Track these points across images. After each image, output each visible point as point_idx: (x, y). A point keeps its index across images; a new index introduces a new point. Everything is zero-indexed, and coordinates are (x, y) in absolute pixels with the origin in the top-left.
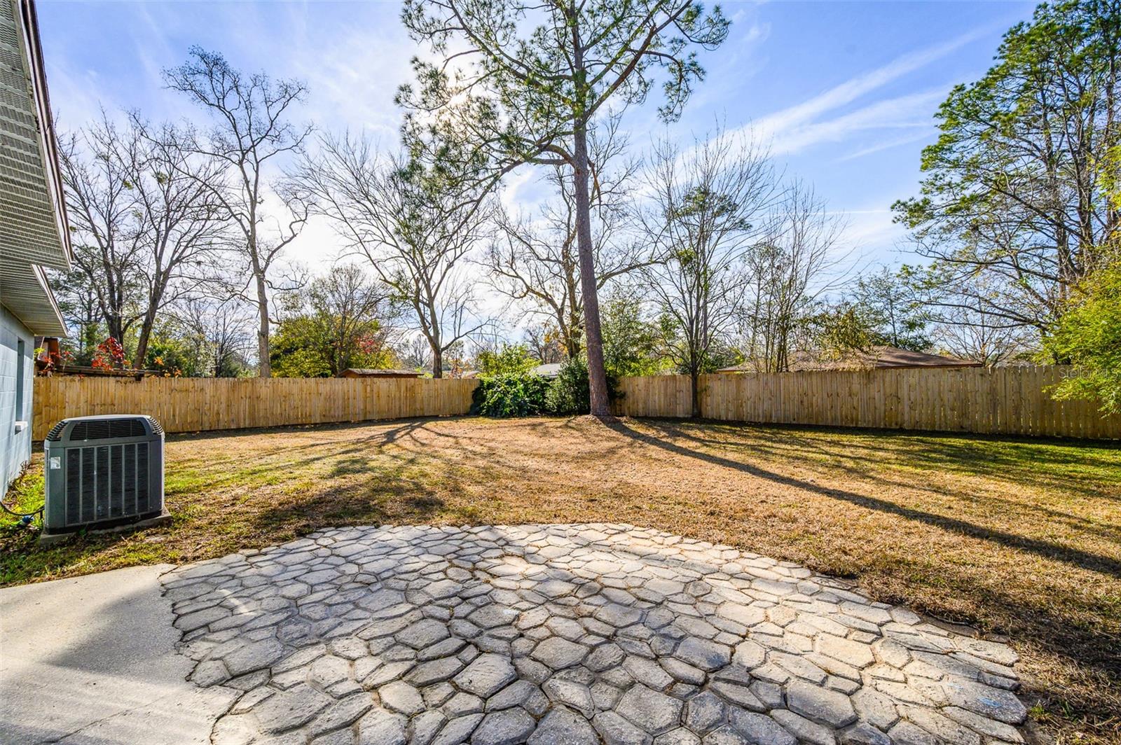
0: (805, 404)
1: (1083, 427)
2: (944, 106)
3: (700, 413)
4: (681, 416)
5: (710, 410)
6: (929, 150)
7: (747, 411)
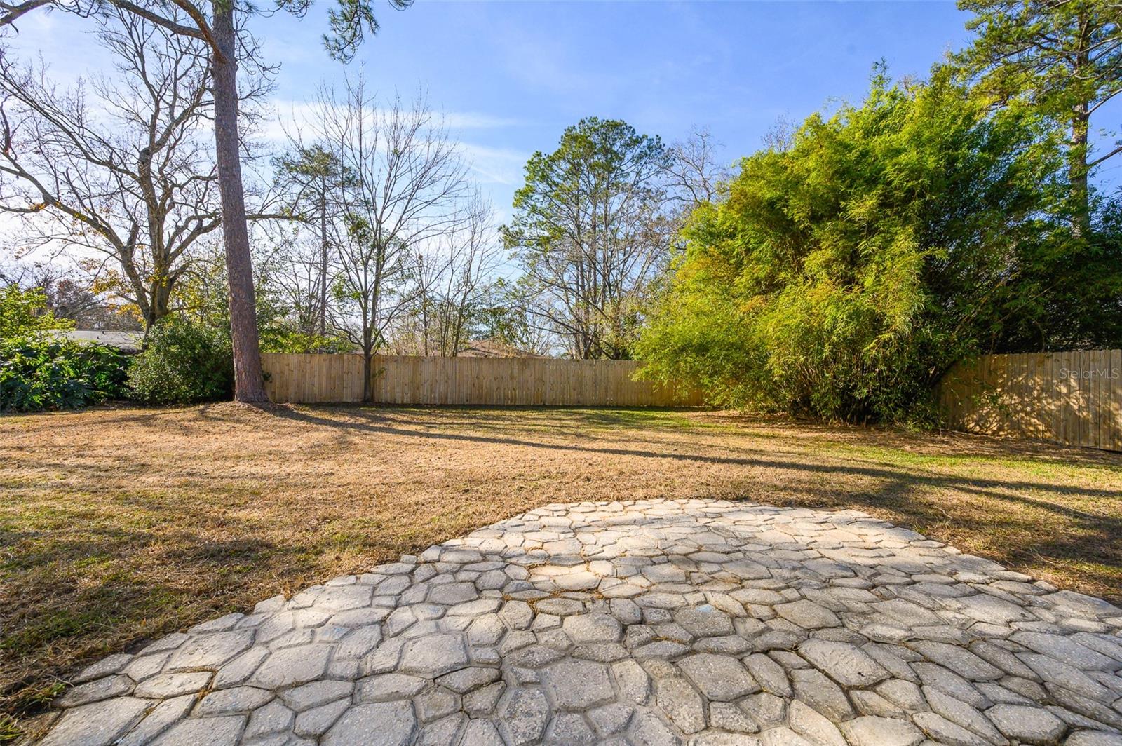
0: (477, 385)
1: (645, 398)
2: (529, 162)
3: (372, 397)
4: (349, 401)
5: (383, 393)
6: (521, 193)
7: (424, 394)
